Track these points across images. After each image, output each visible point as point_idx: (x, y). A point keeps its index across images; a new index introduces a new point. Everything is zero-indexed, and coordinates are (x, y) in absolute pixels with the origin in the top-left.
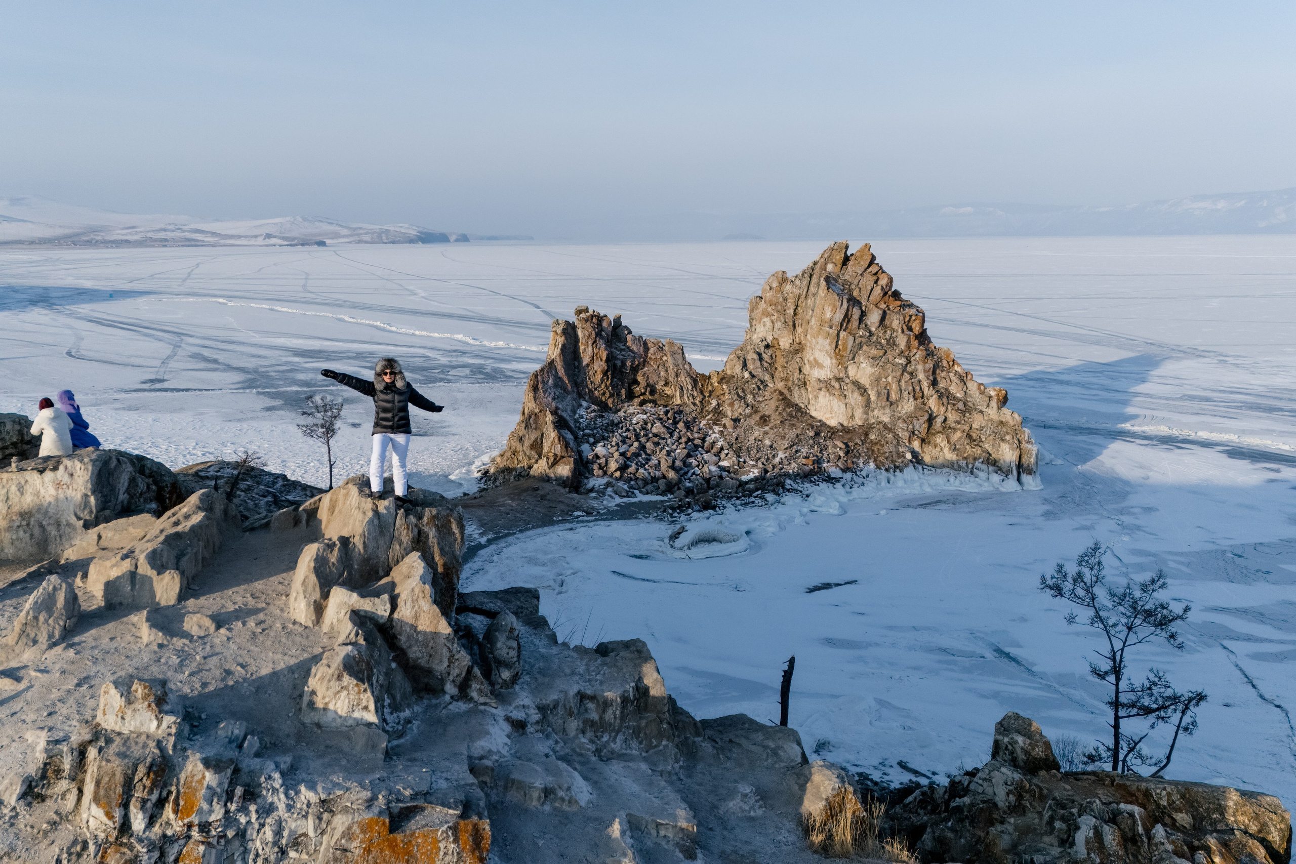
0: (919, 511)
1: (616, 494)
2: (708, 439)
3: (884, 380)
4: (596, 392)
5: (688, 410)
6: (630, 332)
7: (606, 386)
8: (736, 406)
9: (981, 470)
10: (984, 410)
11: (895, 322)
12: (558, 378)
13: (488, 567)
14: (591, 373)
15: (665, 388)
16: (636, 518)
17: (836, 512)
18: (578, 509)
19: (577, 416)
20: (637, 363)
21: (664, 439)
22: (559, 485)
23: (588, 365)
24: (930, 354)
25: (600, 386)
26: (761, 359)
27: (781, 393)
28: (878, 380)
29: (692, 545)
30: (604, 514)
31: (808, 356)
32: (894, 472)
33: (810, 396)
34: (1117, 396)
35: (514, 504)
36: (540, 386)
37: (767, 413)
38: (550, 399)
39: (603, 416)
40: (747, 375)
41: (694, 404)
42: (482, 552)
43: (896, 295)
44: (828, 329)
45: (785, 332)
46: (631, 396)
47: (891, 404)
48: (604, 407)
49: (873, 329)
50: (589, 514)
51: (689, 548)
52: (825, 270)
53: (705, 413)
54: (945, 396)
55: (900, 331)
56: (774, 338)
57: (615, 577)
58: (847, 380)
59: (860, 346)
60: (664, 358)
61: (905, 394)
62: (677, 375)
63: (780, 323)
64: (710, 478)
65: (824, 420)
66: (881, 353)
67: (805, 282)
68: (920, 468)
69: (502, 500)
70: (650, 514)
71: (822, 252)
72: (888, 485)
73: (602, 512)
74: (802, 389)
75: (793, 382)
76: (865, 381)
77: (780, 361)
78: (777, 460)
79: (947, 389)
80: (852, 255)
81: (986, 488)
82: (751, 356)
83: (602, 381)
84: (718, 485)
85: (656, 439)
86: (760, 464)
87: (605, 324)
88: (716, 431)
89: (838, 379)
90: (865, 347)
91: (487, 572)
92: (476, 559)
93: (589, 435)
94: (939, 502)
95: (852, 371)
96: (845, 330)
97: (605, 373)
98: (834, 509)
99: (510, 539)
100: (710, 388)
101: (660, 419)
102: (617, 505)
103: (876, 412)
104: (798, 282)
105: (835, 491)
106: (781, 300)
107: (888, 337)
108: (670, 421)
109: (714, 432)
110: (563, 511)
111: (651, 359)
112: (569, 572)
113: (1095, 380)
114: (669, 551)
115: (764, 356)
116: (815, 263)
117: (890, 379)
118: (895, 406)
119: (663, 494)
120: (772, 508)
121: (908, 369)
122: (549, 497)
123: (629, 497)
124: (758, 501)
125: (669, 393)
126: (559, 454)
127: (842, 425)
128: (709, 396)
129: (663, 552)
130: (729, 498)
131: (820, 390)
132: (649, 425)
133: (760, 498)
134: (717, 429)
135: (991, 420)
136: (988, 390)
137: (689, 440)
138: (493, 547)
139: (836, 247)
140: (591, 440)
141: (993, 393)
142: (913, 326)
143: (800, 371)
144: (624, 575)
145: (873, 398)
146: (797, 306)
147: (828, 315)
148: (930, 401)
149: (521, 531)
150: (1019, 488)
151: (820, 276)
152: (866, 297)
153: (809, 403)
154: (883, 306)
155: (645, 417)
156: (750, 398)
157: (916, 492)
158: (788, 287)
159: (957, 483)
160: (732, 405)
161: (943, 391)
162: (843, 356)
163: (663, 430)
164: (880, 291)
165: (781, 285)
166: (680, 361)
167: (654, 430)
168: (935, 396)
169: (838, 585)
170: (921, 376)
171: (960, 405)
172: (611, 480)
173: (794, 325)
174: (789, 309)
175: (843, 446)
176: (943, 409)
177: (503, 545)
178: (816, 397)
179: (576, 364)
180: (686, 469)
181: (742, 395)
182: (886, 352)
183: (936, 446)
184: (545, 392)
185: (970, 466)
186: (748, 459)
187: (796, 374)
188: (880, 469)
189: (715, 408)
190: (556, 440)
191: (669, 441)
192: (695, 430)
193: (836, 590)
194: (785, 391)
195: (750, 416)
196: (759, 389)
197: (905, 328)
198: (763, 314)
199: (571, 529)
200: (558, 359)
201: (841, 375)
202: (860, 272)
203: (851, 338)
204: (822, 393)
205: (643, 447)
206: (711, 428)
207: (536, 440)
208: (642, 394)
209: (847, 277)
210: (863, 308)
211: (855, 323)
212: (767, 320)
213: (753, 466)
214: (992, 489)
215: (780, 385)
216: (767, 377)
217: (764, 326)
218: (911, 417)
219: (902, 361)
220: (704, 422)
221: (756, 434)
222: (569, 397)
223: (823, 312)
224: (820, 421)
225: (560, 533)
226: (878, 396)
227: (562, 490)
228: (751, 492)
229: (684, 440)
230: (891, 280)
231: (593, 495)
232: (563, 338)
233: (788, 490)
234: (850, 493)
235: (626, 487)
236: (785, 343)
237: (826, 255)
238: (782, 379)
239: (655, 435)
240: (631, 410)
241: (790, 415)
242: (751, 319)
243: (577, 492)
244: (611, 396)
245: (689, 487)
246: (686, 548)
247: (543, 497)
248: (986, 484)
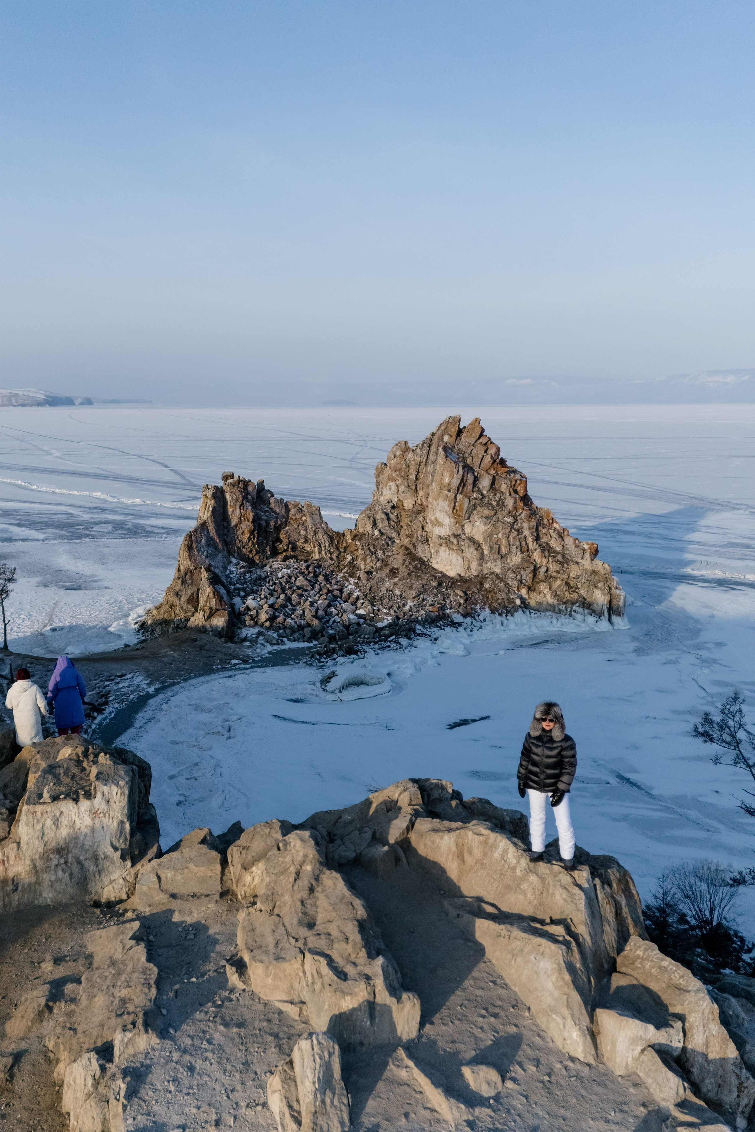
0: (531, 650)
1: (267, 642)
2: (345, 590)
3: (495, 536)
4: (244, 550)
5: (326, 564)
6: (273, 496)
7: (253, 544)
8: (368, 560)
9: (578, 613)
10: (579, 561)
11: (504, 487)
12: (209, 538)
13: (159, 715)
14: (239, 532)
15: (306, 545)
16: (288, 664)
17: (462, 654)
18: (235, 657)
19: (228, 572)
20: (279, 523)
21: (306, 591)
22: (215, 635)
23: (236, 526)
24: (533, 513)
25: (247, 544)
26: (388, 519)
27: (407, 549)
28: (490, 536)
29: (343, 688)
30: (259, 661)
31: (430, 515)
32: (507, 616)
33: (432, 551)
34: (676, 544)
35: (176, 656)
36: (194, 546)
37: (395, 566)
38: (203, 557)
39: (251, 572)
40: (376, 533)
41: (332, 559)
42: (151, 702)
43: (503, 462)
44: (447, 492)
45: (409, 495)
46: (275, 553)
47: (502, 557)
48: (251, 563)
49: (485, 492)
50: (245, 662)
51: (340, 692)
52: (442, 440)
53: (341, 567)
54: (547, 550)
55: (508, 494)
56: (399, 500)
57: (276, 720)
58: (464, 537)
59: (475, 507)
60: (304, 518)
61: (514, 549)
62: (315, 533)
63: (403, 487)
64: (349, 625)
65: (444, 571)
66: (493, 513)
67: (425, 451)
68: (528, 612)
69: (163, 651)
70: (300, 660)
71: (438, 425)
72: (502, 628)
73: (256, 659)
74: (425, 545)
75: (417, 538)
76: (479, 537)
77: (405, 520)
78: (407, 608)
79: (548, 544)
80: (464, 427)
81: (584, 628)
82: (380, 516)
83: (249, 539)
84: (356, 632)
85: (300, 592)
86: (392, 612)
87: (250, 489)
88: (352, 583)
89: (456, 536)
90: (479, 508)
91: (158, 721)
92: (146, 709)
93: (240, 589)
94: (546, 642)
95: (468, 529)
96: (461, 493)
97: (252, 533)
98: (460, 652)
99: (176, 688)
100: (345, 544)
101: (303, 573)
102: (269, 653)
103: (489, 564)
104: (418, 451)
105: (458, 634)
106: (404, 466)
107: (497, 499)
108: (311, 575)
109: (350, 584)
110: (221, 660)
111: (291, 519)
112: (235, 718)
113: (654, 530)
114: (322, 694)
115: (391, 515)
116: (433, 435)
117: (500, 535)
118: (505, 558)
119: (309, 640)
120: (407, 651)
121: (515, 526)
122: (207, 647)
123: (279, 645)
124: (394, 645)
125: (308, 549)
126: (214, 607)
127: (460, 576)
128: (344, 552)
129: (316, 695)
130: (368, 643)
131: (441, 545)
132: (293, 579)
133: (395, 642)
134: (352, 581)
135: (586, 570)
136: (581, 544)
137: (329, 591)
138: (161, 696)
139: (450, 421)
140: (242, 594)
141: (586, 547)
142: (518, 489)
143: (423, 529)
144: (285, 719)
145: (486, 552)
146: (418, 472)
147: (447, 480)
148: (535, 554)
149: (185, 680)
150: (611, 628)
151: (438, 446)
152: (477, 464)
153: (431, 557)
154: (492, 472)
155: (289, 571)
156: (380, 553)
157: (526, 633)
158: (410, 455)
159: (559, 624)
160: (364, 559)
161: (544, 545)
162: (459, 516)
163: (305, 583)
164: (489, 459)
165: (403, 453)
166: (318, 521)
167: (298, 583)
168: (538, 550)
169: (474, 721)
170: (526, 533)
171: (560, 557)
172: (262, 630)
173: (416, 488)
174: (411, 474)
175: (463, 595)
176: (545, 561)
177: (170, 694)
178: (438, 552)
179: (225, 524)
180: (327, 618)
181: (373, 550)
182: (496, 512)
183: (540, 593)
184: (198, 551)
185: (569, 610)
186: (381, 607)
187: (419, 532)
188: (494, 613)
189: (350, 562)
190: (212, 595)
191: (312, 592)
192: (334, 582)
193: (473, 725)
194: (410, 547)
195: (381, 569)
196: (388, 545)
197: (512, 491)
198: (389, 479)
199: (231, 677)
200: (209, 521)
201: (459, 533)
202: (472, 443)
203: (467, 501)
204: (443, 548)
205: (289, 599)
206: (347, 580)
207: (192, 594)
208: (286, 551)
209: (461, 447)
210: (476, 474)
211: (469, 487)
212: (392, 484)
213: (387, 614)
214: (588, 629)
215: (406, 541)
216: (394, 535)
217: (390, 489)
218: (519, 568)
219: (510, 520)
220: (341, 575)
221: (387, 584)
222: (220, 555)
223: (442, 477)
224: (441, 572)
225: (221, 681)
226: (491, 551)
227: (219, 641)
228: (387, 637)
229: (324, 591)
230: (498, 450)
231: (247, 644)
232: (213, 501)
233: (419, 635)
234: (471, 635)
235: (275, 635)
236: (408, 504)
237: (442, 428)
238: (407, 536)
239: (299, 588)
240: (276, 565)
241: (415, 567)
242: (378, 484)
243: (232, 642)
244: (258, 553)
245: (331, 634)
246: (337, 691)
247: (202, 648)
248: (583, 625)
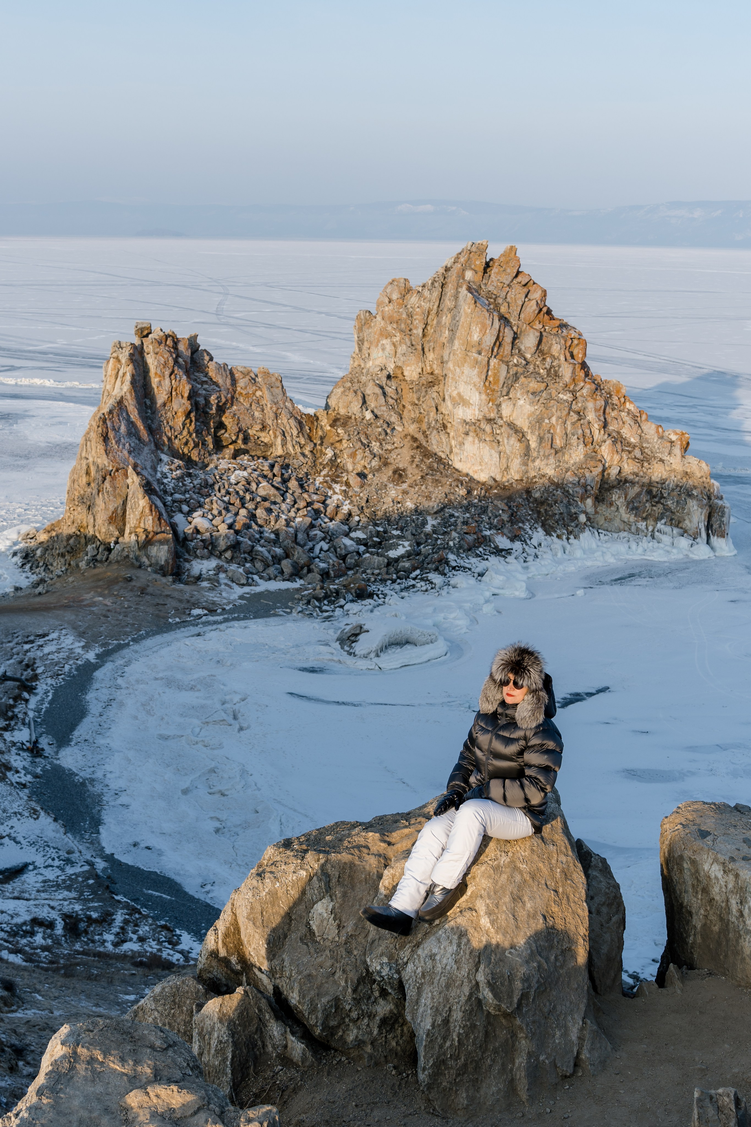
0: (617, 588)
1: (233, 581)
2: (328, 502)
3: (547, 421)
4: (177, 441)
5: (296, 463)
6: (211, 359)
7: (189, 432)
8: (359, 457)
9: (665, 533)
10: (665, 458)
11: (556, 348)
12: (131, 424)
13: (120, 695)
14: (169, 414)
15: (262, 434)
16: (275, 615)
17: (523, 595)
18: (196, 605)
19: (159, 475)
20: (223, 400)
21: (275, 503)
22: (156, 572)
23: (164, 405)
24: (598, 387)
25: (181, 433)
26: (384, 394)
27: (415, 439)
28: (539, 421)
30: (231, 612)
31: (451, 390)
32: (568, 539)
33: (453, 443)
35: (109, 604)
36: (111, 435)
37: (401, 466)
38: (125, 452)
39: (189, 475)
40: (368, 415)
41: (304, 455)
42: (98, 674)
43: (549, 312)
44: (476, 355)
45: (413, 358)
46: (219, 446)
47: (556, 452)
48: (189, 462)
49: (528, 356)
50: (212, 612)
51: (378, 656)
52: (463, 278)
53: (319, 467)
54: (618, 440)
55: (562, 358)
56: (397, 367)
57: (296, 701)
58: (500, 422)
59: (516, 377)
60: (259, 393)
61: (574, 440)
62: (277, 416)
63: (404, 347)
64: (346, 555)
65: (471, 473)
66: (543, 386)
67: (436, 294)
68: (596, 533)
69: (88, 596)
70: (291, 608)
71: (454, 255)
72: (565, 556)
73: (227, 608)
74: (442, 434)
75: (429, 424)
76: (522, 423)
77: (409, 397)
78: (428, 528)
79: (619, 433)
80: (491, 259)
81: (676, 555)
82: (371, 390)
83: (184, 425)
84: (357, 565)
85: (267, 504)
86: (408, 534)
87: (182, 347)
88: (337, 491)
89: (490, 421)
90: (522, 379)
91: (121, 704)
92: (96, 686)
93: (181, 502)
94: (632, 575)
95: (506, 410)
96: (495, 357)
97: (188, 415)
98: (521, 593)
99: (126, 652)
100: (320, 433)
101: (265, 477)
102: (241, 597)
103: (537, 463)
104: (426, 293)
105: (509, 567)
106: (404, 316)
107: (548, 367)
108: (279, 479)
109: (335, 493)
110: (176, 609)
111: (241, 394)
112: (236, 698)
113: (694, 416)
114: (350, 661)
115: (388, 389)
116: (447, 269)
117: (554, 420)
118: (560, 454)
119: (291, 578)
120: (444, 593)
121: (573, 407)
122: (150, 590)
123: (250, 585)
124: (421, 585)
125: (266, 440)
126: (150, 529)
127: (494, 480)
128: (321, 444)
129: (340, 662)
130: (383, 581)
131: (467, 434)
132: (254, 486)
133: (422, 579)
134: (337, 487)
135: (674, 471)
136: (666, 434)
137: (309, 504)
138: (109, 666)
139: (474, 249)
140: (185, 508)
141: (674, 437)
142: (575, 352)
143: (437, 410)
145: (533, 444)
146: (426, 324)
147: (476, 337)
148: (603, 448)
149: (135, 641)
150: (712, 554)
151: (458, 286)
152: (516, 313)
153: (451, 452)
154: (538, 326)
155: (245, 474)
156: (375, 446)
157: (599, 564)
158: (413, 300)
159: (640, 550)
160: (353, 455)
161: (614, 434)
162: (493, 391)
163: (273, 491)
164: (535, 307)
165: (403, 297)
166: (280, 397)
167: (262, 492)
168: (609, 442)
169: (590, 695)
170: (591, 416)
171: (637, 453)
172: (221, 563)
173: (423, 349)
174: (416, 328)
175: (506, 508)
176: (617, 458)
177: (120, 662)
178: (461, 444)
179: (148, 402)
180: (311, 544)
181: (365, 441)
182: (547, 386)
183: (611, 504)
184: (118, 442)
185: (650, 528)
186: (389, 528)
187: (432, 414)
188: (551, 535)
189: (331, 460)
190: (147, 510)
191: (284, 506)
192: (311, 490)
193: (591, 700)
194: (420, 436)
195: (379, 470)
196: (387, 434)
197: (568, 355)
198: (381, 335)
199: (199, 635)
200: (129, 397)
201: (492, 415)
202: (507, 282)
203: (504, 367)
204: (470, 439)
205: (253, 517)
206: (330, 487)
207: (116, 510)
208: (234, 442)
209: (491, 288)
210: (515, 328)
211: (507, 348)
212: (386, 342)
213: (399, 537)
214: (681, 556)
215: (412, 429)
216: (394, 418)
217: (383, 350)
218: (582, 468)
219: (567, 397)
220: (319, 479)
221: (393, 493)
222: (146, 450)
223: (469, 333)
224: (467, 475)
225: (188, 641)
226: (541, 443)
227: (164, 580)
228: (408, 572)
229: (302, 504)
230: (545, 293)
231: (205, 584)
232: (131, 367)
233: (454, 568)
234: (527, 568)
235: (241, 570)
236: (411, 372)
237: (462, 260)
238: (414, 421)
239: (265, 499)
240: (223, 464)
241: (430, 467)
242: (361, 342)
243: (180, 581)
244: (196, 445)
245: (323, 569)
246: (372, 655)
247: (143, 591)
248: (675, 551)
